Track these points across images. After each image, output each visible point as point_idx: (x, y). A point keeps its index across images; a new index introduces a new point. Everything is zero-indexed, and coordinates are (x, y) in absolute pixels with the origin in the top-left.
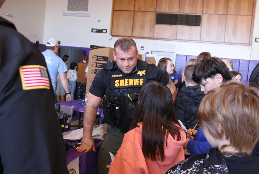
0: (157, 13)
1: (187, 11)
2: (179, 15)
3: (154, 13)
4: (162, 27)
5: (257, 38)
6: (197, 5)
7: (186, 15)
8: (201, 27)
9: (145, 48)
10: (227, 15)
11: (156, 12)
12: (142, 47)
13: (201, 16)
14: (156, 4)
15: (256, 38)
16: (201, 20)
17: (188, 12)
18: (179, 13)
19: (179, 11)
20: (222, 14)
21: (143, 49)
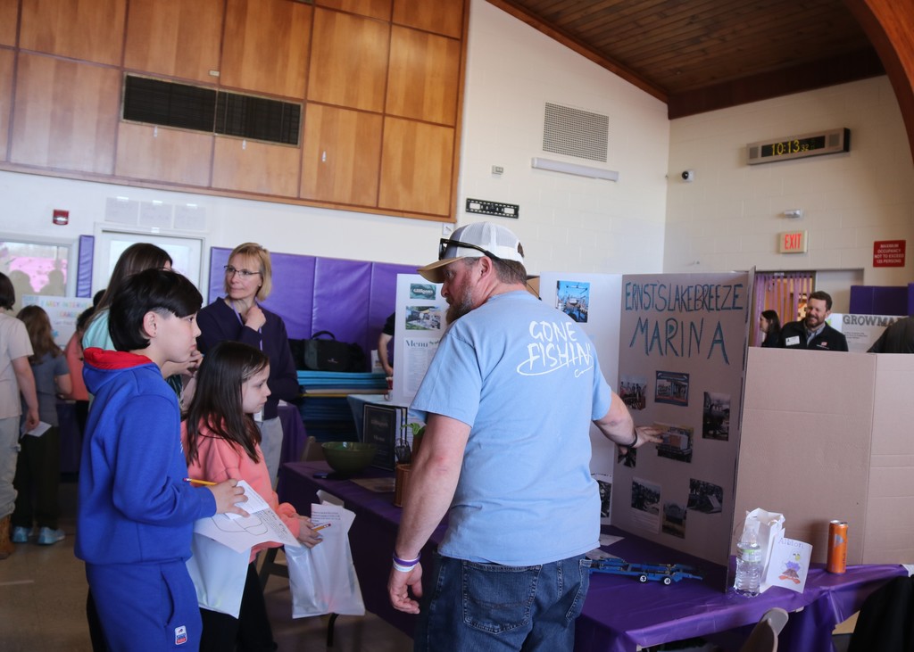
0: (125, 74)
1: (250, 80)
2: (220, 93)
3: (115, 73)
4: (153, 134)
5: (471, 200)
6: (285, 66)
7: (244, 97)
8: (301, 148)
9: (70, 216)
10: (384, 115)
11: (121, 68)
12: (57, 213)
13: (302, 108)
14: (125, 35)
15: (468, 199)
16: (300, 124)
17: (252, 88)
18: (221, 86)
19: (219, 78)
20: (369, 109)
21: (66, 223)
